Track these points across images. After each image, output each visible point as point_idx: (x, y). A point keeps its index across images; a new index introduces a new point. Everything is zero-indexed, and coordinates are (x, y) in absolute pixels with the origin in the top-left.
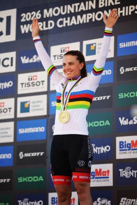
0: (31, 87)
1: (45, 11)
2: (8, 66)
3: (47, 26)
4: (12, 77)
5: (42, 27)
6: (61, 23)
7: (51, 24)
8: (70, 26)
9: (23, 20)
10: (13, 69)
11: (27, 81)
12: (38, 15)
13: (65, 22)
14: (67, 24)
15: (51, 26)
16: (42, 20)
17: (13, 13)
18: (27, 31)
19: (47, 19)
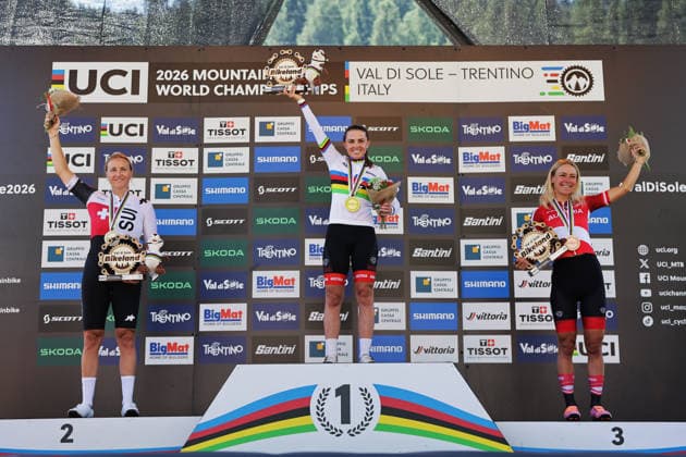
0: (172, 166)
1: (196, 72)
2: (135, 134)
3: (198, 90)
4: (144, 150)
5: (191, 91)
6: (220, 90)
7: (205, 90)
8: (234, 96)
9: (159, 78)
10: (144, 139)
11: (166, 158)
12: (184, 75)
13: (226, 90)
14: (229, 92)
15: (204, 91)
16: (190, 82)
17: (143, 67)
18: (166, 93)
19: (198, 83)
